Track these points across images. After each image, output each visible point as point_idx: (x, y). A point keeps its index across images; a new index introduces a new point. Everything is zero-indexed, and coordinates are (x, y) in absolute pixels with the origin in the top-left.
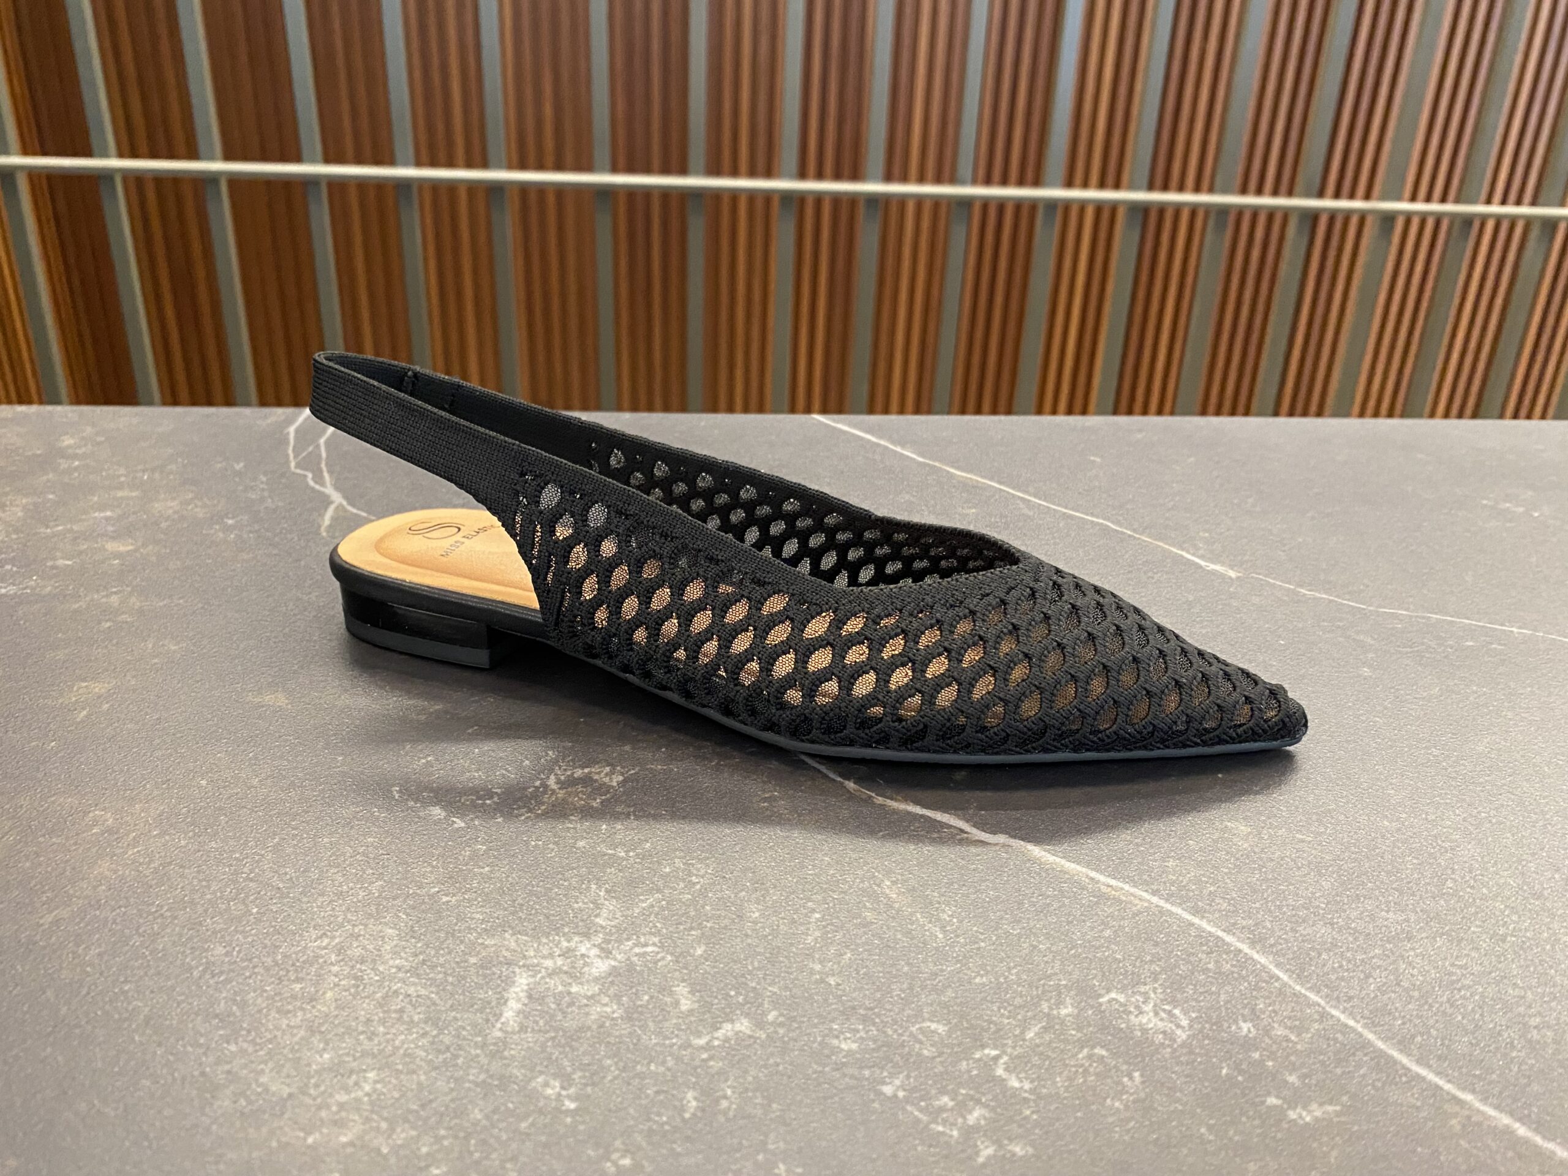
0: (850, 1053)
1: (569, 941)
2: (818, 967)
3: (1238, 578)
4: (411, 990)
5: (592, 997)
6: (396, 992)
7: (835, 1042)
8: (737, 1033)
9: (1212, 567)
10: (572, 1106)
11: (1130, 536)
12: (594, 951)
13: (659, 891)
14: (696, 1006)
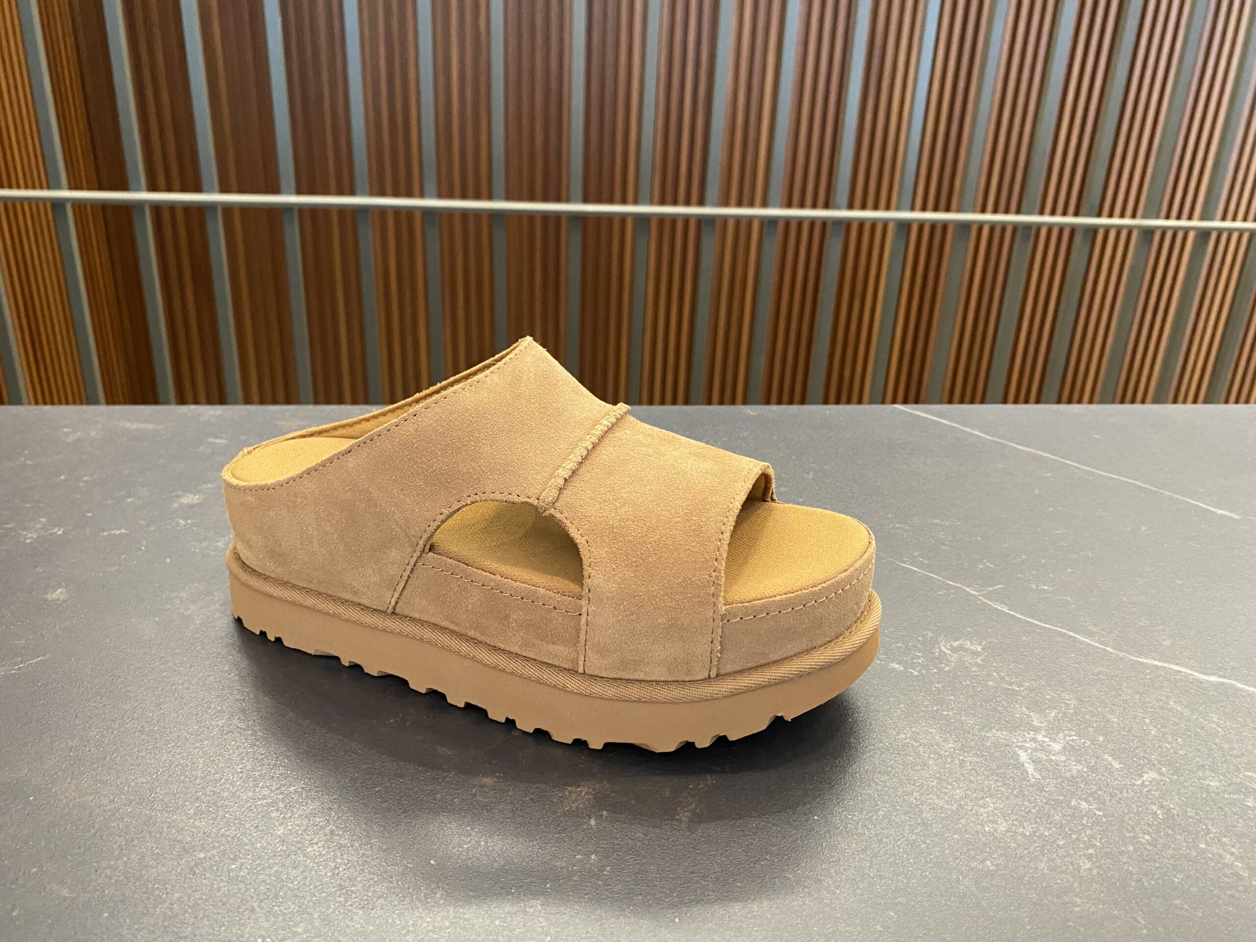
0: (1218, 788)
1: (1029, 734)
2: (1169, 746)
3: (1240, 519)
4: (970, 759)
5: (1064, 762)
6: (963, 760)
7: (1208, 782)
8: (1153, 779)
9: (1220, 512)
10: (1101, 813)
11: (1157, 491)
12: (1046, 739)
13: (1055, 709)
14: (1122, 766)
